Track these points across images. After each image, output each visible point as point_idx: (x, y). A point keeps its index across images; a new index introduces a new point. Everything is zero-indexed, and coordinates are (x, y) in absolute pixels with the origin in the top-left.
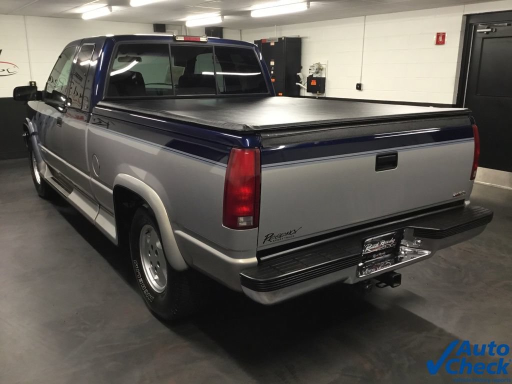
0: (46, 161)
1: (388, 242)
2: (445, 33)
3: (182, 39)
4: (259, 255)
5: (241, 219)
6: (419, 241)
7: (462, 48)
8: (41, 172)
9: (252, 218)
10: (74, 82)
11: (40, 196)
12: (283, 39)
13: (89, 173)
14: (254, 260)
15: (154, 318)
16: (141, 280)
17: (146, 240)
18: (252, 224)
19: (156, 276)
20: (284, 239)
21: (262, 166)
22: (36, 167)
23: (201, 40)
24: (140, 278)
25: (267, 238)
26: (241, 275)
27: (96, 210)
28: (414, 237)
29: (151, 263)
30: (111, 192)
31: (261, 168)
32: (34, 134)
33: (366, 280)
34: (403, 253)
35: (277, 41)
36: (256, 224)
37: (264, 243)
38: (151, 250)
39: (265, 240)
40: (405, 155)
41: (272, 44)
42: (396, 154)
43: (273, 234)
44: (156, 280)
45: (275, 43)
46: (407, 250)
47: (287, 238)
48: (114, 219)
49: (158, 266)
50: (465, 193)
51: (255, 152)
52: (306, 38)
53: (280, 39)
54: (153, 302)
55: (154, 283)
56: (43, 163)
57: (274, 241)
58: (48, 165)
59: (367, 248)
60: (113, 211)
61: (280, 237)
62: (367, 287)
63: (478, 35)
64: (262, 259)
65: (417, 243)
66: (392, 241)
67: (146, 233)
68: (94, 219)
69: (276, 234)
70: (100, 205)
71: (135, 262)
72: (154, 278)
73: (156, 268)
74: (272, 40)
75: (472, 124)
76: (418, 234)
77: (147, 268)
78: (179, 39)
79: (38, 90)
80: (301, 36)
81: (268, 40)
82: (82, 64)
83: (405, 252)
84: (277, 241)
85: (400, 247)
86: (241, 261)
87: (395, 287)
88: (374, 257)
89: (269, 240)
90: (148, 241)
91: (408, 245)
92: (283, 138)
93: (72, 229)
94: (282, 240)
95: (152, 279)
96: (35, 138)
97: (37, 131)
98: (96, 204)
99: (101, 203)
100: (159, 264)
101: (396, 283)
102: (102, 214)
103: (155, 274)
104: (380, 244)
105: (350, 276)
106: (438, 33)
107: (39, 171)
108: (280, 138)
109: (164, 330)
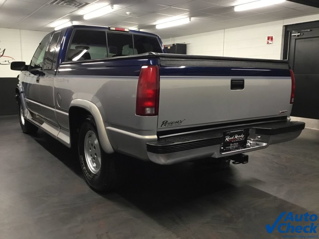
0: (29, 109)
1: (239, 136)
2: (272, 37)
3: (114, 29)
4: (159, 134)
5: (148, 109)
6: (259, 137)
7: (283, 45)
8: (25, 115)
9: (154, 109)
10: (46, 64)
11: (24, 132)
12: (175, 44)
13: (55, 106)
14: (155, 137)
15: (92, 191)
16: (85, 168)
17: (88, 142)
18: (154, 113)
19: (94, 163)
20: (174, 126)
21: (161, 76)
22: (22, 115)
23: (125, 31)
24: (84, 167)
25: (163, 124)
26: (146, 144)
27: (58, 130)
28: (256, 134)
29: (91, 156)
30: (68, 114)
31: (160, 78)
32: (22, 92)
33: (226, 157)
34: (249, 144)
35: (172, 46)
36: (156, 113)
37: (161, 126)
38: (91, 146)
39: (162, 124)
40: (249, 81)
41: (169, 48)
42: (243, 81)
43: (167, 121)
44: (94, 167)
45: (171, 47)
46: (251, 142)
47: (176, 125)
48: (69, 133)
49: (95, 156)
50: (287, 112)
51: (156, 67)
52: (189, 44)
53: (174, 45)
54: (91, 180)
55: (93, 169)
56: (26, 110)
57: (168, 126)
58: (30, 111)
59: (226, 139)
60: (68, 128)
61: (172, 124)
62: (227, 161)
63: (293, 37)
64: (161, 137)
65: (258, 138)
66: (242, 136)
67: (89, 137)
68: (56, 136)
69: (169, 122)
70: (60, 127)
71: (81, 157)
72: (92, 166)
73: (94, 158)
74: (169, 45)
75: (289, 69)
76: (259, 132)
77: (89, 160)
78: (112, 29)
79: (26, 64)
80: (186, 43)
81: (167, 46)
82: (51, 51)
83: (250, 144)
84: (169, 126)
85: (248, 141)
86: (147, 137)
87: (244, 163)
88: (231, 145)
89: (165, 125)
90: (90, 142)
91: (252, 140)
92: (173, 61)
93: (43, 148)
94: (172, 126)
95: (91, 166)
96: (22, 95)
97: (24, 90)
98: (58, 127)
99: (62, 126)
100: (96, 154)
101: (245, 161)
102: (61, 132)
103: (93, 162)
104: (234, 137)
105: (215, 152)
106: (268, 37)
107: (24, 116)
108: (171, 61)
109: (98, 197)
